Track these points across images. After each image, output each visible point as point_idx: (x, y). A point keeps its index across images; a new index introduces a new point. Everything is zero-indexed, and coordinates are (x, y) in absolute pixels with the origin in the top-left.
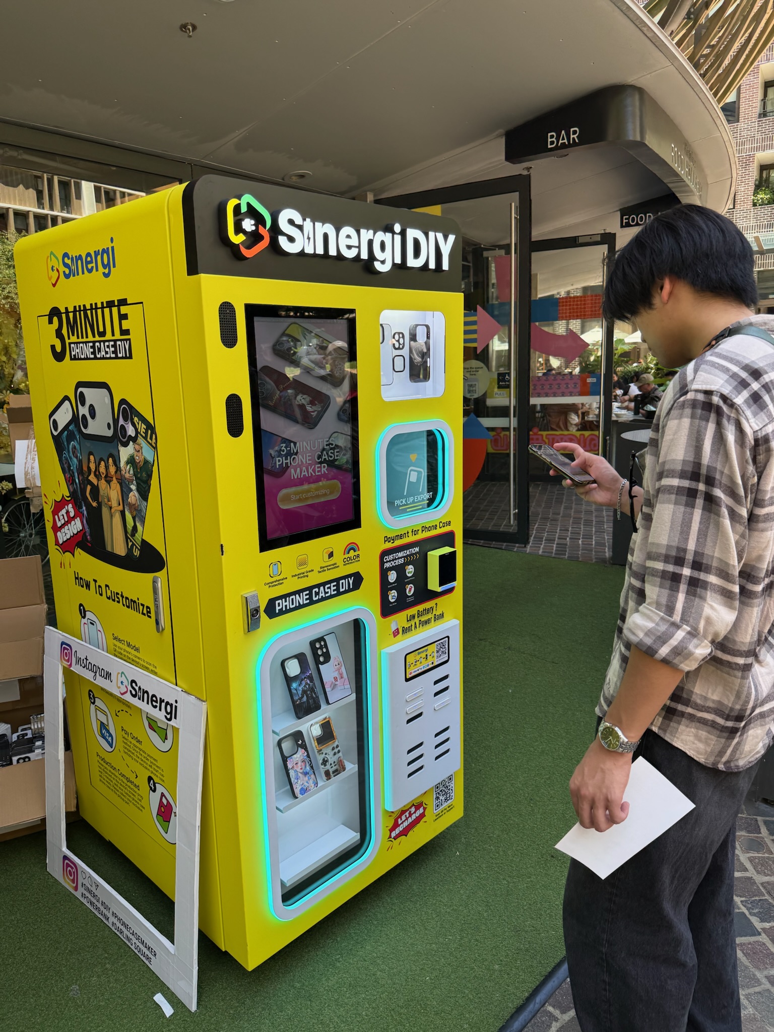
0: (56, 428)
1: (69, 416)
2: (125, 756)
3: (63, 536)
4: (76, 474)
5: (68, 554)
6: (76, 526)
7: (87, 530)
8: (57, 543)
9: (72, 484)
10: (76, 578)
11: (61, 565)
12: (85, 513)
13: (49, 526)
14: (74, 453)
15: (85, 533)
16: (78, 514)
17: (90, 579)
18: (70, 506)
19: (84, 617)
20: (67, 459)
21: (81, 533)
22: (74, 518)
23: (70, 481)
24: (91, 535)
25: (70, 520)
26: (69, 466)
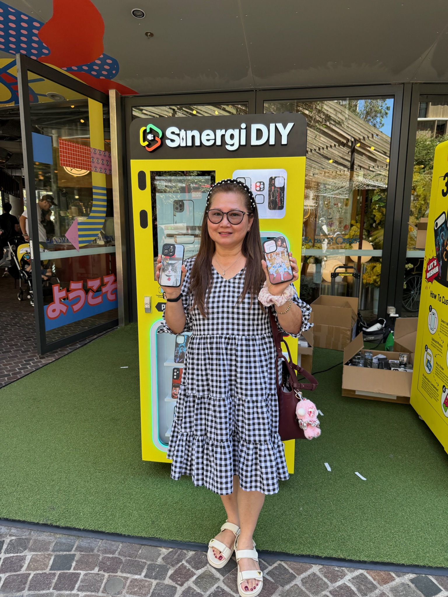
0: (436, 226)
1: (443, 221)
2: (435, 376)
3: (429, 275)
4: (441, 247)
5: (430, 283)
6: (436, 270)
7: (440, 271)
8: (426, 278)
9: (438, 251)
10: (431, 294)
11: (426, 288)
12: (441, 264)
13: (424, 270)
14: (442, 237)
15: (439, 273)
16: (438, 264)
17: (437, 294)
18: (435, 261)
19: (431, 311)
20: (438, 240)
21: (438, 273)
22: (435, 267)
23: (438, 250)
24: (441, 274)
25: (434, 267)
26: (439, 243)
